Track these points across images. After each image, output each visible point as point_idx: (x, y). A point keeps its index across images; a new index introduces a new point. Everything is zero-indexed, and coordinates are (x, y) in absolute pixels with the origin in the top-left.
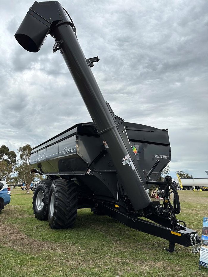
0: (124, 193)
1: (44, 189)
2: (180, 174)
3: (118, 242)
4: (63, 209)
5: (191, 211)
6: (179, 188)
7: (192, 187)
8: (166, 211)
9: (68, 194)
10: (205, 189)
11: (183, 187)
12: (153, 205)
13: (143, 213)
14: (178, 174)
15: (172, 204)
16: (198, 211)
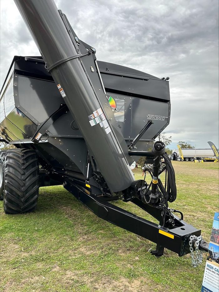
0: (96, 169)
1: (2, 161)
2: (182, 145)
3: (86, 237)
4: (14, 189)
5: (191, 186)
6: (180, 159)
7: (193, 158)
8: (154, 197)
9: (24, 169)
10: (207, 160)
11: (184, 158)
12: (136, 186)
13: (122, 196)
14: (180, 144)
15: (164, 185)
16: (199, 185)
